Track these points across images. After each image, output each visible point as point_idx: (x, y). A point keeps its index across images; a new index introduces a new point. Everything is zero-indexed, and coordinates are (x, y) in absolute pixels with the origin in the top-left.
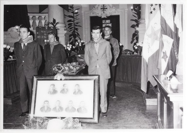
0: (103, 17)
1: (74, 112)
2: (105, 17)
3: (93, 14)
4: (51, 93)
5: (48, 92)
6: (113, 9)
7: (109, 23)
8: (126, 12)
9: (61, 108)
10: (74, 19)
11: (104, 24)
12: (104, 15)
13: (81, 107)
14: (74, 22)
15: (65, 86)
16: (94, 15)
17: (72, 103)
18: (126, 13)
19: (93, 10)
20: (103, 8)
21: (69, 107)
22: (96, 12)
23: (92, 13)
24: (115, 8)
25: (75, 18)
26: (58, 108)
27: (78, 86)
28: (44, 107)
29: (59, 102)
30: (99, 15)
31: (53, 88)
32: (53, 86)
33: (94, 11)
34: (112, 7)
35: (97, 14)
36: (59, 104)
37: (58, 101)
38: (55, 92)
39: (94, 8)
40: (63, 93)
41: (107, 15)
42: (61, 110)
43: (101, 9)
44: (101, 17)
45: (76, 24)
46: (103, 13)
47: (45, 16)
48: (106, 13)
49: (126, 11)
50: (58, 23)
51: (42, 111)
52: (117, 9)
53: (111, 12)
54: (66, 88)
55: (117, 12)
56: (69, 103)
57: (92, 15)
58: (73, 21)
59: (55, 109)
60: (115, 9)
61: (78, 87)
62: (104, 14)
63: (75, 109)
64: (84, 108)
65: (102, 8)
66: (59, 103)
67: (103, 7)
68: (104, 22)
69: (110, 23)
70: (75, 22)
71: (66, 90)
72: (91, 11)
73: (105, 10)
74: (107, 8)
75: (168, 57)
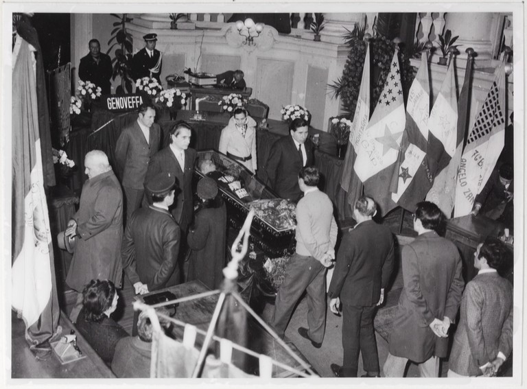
75: (411, 177)
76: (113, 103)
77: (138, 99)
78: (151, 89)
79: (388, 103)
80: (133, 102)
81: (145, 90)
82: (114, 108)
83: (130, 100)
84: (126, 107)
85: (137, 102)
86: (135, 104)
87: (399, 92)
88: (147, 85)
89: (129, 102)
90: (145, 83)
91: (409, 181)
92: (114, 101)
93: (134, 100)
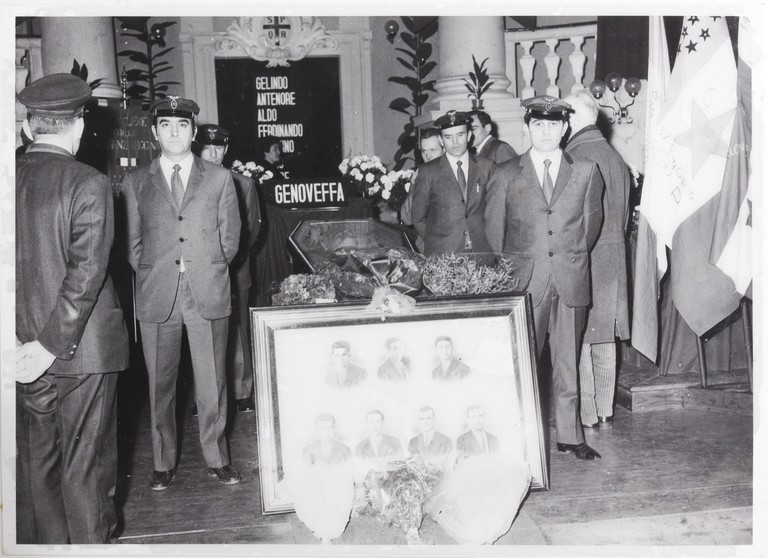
0: (272, 63)
1: (444, 452)
2: (283, 63)
3: (232, 47)
4: (341, 381)
5: (327, 378)
6: (314, 29)
7: (283, 90)
8: (367, 44)
9: (391, 443)
10: (151, 69)
11: (261, 91)
12: (278, 54)
13: (470, 433)
14: (151, 82)
15: (395, 348)
16: (237, 53)
17: (433, 415)
18: (366, 49)
19: (232, 32)
20: (273, 23)
21: (424, 434)
22: (244, 38)
23: (225, 44)
24: (323, 27)
25: (153, 63)
26: (376, 441)
27: (448, 343)
28: (318, 442)
29: (378, 417)
30: (258, 55)
31: (345, 357)
32: (341, 351)
33: (234, 36)
34: (310, 22)
35: (247, 49)
36: (378, 424)
38: (353, 374)
39: (235, 25)
40: (390, 378)
41: (290, 56)
42: (390, 450)
43: (265, 27)
44: (267, 62)
45: (160, 89)
46: (275, 47)
47: (27, 52)
48: (289, 45)
49: (365, 40)
50: (96, 84)
52: (328, 32)
53: (305, 42)
54: (400, 357)
55: (332, 45)
56: (422, 419)
57: (227, 53)
58: (144, 78)
59: (365, 447)
60: (321, 32)
61: (447, 346)
62: (277, 50)
63: (448, 440)
64: (484, 435)
65: (267, 23)
66: (377, 421)
67: (273, 19)
68: (264, 86)
69: (288, 90)
70: (155, 81)
71: (399, 364)
72: (222, 33)
73: (284, 35)
74: (288, 27)
76: (285, 194)
77: (335, 188)
78: (364, 173)
79: (692, 47)
80: (324, 192)
81: (352, 173)
82: (286, 202)
83: (319, 188)
84: (310, 200)
85: (332, 192)
86: (327, 196)
88: (358, 167)
89: (316, 193)
90: (353, 164)
92: (288, 190)
93: (327, 188)
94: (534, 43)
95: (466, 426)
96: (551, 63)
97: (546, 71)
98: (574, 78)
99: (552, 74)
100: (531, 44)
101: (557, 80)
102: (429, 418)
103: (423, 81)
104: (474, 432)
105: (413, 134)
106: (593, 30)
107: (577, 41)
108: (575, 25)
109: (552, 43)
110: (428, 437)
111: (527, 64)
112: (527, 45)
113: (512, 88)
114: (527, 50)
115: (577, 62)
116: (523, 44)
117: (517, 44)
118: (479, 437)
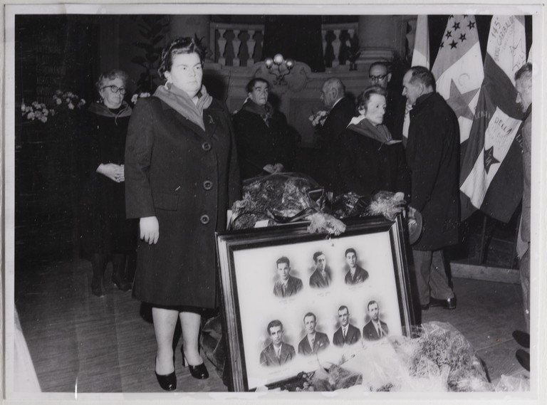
1: (356, 340)
4: (284, 290)
5: (275, 289)
9: (321, 337)
13: (371, 322)
15: (320, 261)
17: (348, 311)
26: (311, 338)
28: (272, 345)
31: (286, 271)
36: (312, 324)
37: (310, 314)
38: (293, 285)
40: (318, 286)
42: (321, 345)
51: (268, 364)
54: (324, 268)
56: (341, 316)
61: (353, 257)
63: (358, 330)
64: (379, 323)
66: (312, 322)
71: (323, 273)
75: (496, 161)
79: (453, 45)
87: (471, 25)
91: (494, 168)
94: (227, 31)
95: (368, 318)
96: (236, 45)
97: (233, 48)
98: (248, 56)
99: (236, 50)
100: (224, 31)
101: (238, 55)
102: (344, 315)
103: (156, 47)
104: (373, 321)
105: (147, 79)
106: (262, 27)
107: (251, 33)
108: (249, 23)
109: (236, 32)
110: (345, 330)
111: (222, 44)
112: (222, 32)
113: (213, 56)
114: (222, 35)
115: (251, 45)
116: (220, 31)
117: (217, 31)
118: (377, 326)
